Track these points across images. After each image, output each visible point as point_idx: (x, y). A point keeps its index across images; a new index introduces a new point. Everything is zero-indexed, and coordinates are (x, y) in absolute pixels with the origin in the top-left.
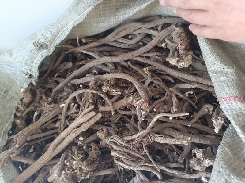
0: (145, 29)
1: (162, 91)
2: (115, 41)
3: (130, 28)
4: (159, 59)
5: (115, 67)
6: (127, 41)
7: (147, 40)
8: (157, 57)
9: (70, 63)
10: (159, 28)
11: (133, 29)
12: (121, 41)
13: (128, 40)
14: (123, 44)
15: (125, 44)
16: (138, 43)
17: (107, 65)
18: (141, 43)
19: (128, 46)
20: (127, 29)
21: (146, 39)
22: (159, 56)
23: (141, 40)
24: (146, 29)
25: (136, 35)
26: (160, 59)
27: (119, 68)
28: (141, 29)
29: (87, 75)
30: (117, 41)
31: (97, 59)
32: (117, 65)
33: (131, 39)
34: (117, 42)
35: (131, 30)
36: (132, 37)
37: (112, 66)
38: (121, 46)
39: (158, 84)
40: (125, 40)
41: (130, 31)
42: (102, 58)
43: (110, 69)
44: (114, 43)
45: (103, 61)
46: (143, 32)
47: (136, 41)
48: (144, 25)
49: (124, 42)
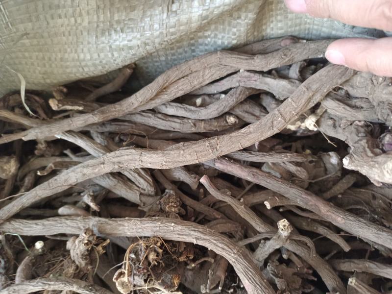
0: (247, 74)
1: (309, 274)
2: (153, 111)
3: (201, 73)
4: (298, 174)
5: (156, 189)
6: (191, 111)
7: (251, 110)
8: (293, 168)
9: (8, 162)
10: (294, 73)
11: (212, 75)
12: (171, 111)
13: (192, 108)
14: (179, 121)
15: (186, 120)
16: (223, 116)
17: (129, 180)
18: (232, 120)
19: (195, 125)
20: (194, 74)
21: (247, 107)
22: (297, 164)
23: (233, 108)
24: (252, 75)
25: (217, 96)
26: (302, 173)
27: (170, 191)
28: (234, 76)
29: (61, 211)
30: (160, 113)
31: (94, 157)
32: (162, 180)
33: (203, 105)
34: (160, 116)
35: (206, 78)
36: (204, 100)
37: (145, 185)
38: (173, 125)
39: (297, 253)
40: (186, 110)
41: (201, 80)
42: (112, 154)
43: (141, 194)
44: (150, 117)
45: (114, 163)
46: (242, 84)
47: (220, 110)
48: (250, 61)
49: (181, 113)
